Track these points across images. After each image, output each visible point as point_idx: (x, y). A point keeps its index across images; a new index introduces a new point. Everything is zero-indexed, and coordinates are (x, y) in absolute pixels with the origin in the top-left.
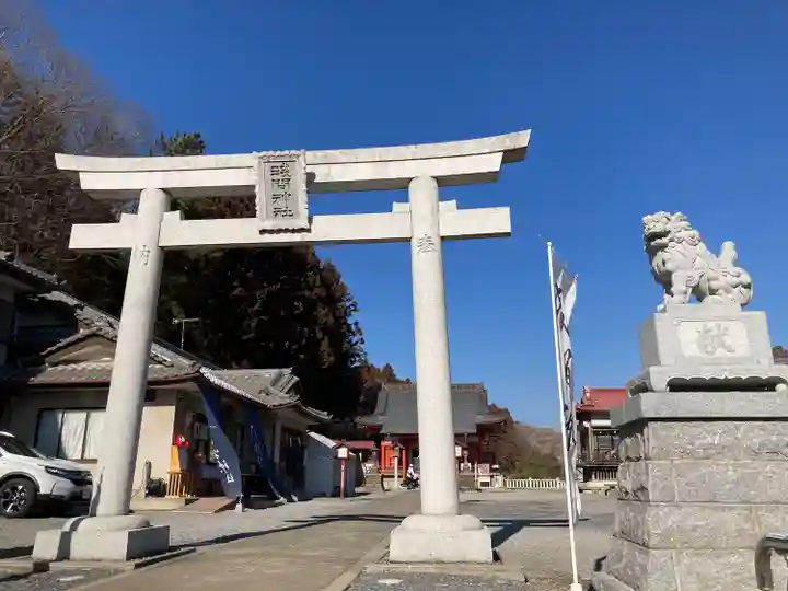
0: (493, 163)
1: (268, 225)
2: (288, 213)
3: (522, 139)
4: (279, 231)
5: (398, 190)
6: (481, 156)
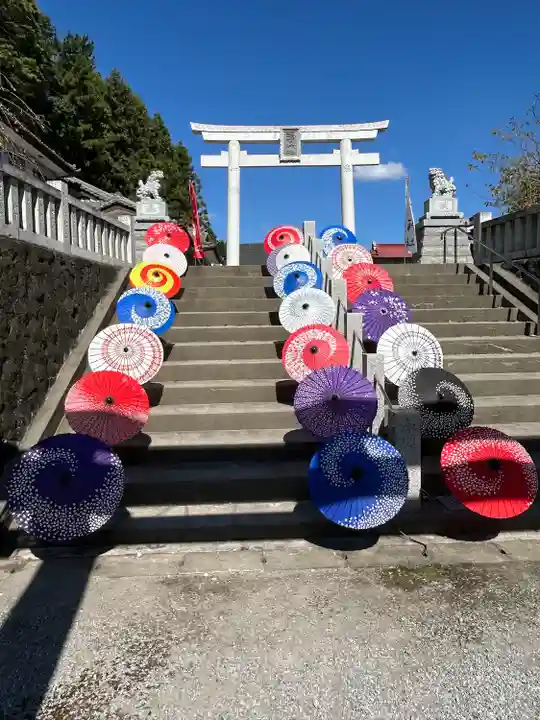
0: (374, 134)
1: (284, 158)
2: (293, 154)
3: (385, 124)
4: (289, 161)
6: (368, 131)
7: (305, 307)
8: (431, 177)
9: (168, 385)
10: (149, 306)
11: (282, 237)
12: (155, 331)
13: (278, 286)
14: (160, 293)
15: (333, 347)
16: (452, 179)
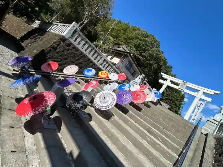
0: (213, 94)
3: (219, 92)
4: (180, 89)
5: (198, 91)
6: (212, 92)
8: (221, 108)
10: (89, 71)
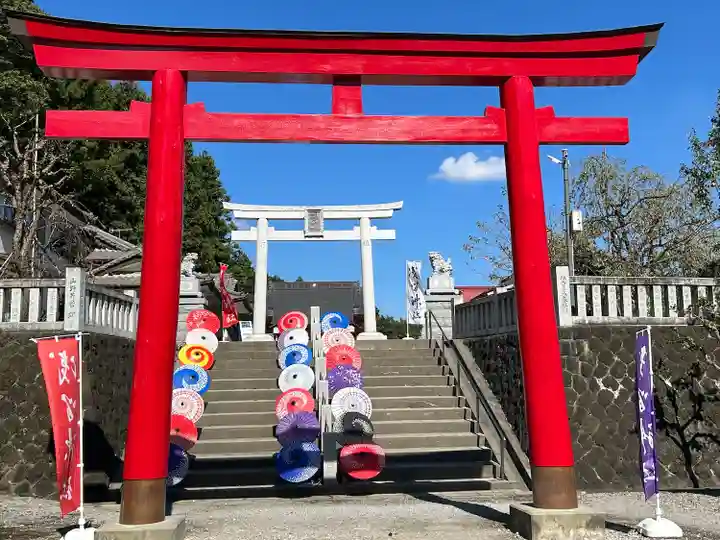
0: (390, 213)
1: (309, 233)
2: (319, 230)
3: (399, 205)
4: (313, 236)
6: (385, 210)
7: (295, 377)
8: (431, 259)
9: (204, 428)
10: (194, 377)
11: (291, 321)
12: (200, 393)
13: (282, 361)
14: (199, 367)
15: (305, 401)
16: (449, 260)
